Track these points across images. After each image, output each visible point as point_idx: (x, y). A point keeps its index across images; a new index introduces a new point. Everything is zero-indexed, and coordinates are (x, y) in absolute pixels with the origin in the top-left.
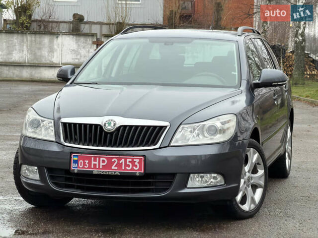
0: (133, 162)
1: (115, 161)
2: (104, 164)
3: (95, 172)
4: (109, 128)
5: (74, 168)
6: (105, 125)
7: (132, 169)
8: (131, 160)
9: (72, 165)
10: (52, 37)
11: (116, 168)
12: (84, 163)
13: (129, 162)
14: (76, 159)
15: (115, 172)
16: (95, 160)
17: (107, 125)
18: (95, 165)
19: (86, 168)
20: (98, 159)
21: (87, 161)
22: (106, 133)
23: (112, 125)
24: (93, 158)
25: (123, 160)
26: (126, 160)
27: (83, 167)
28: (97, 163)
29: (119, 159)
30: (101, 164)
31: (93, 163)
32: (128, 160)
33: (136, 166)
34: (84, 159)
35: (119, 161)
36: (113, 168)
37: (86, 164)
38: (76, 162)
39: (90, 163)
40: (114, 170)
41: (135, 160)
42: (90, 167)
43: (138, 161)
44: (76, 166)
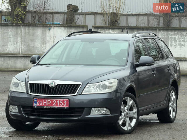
0: (63, 102)
1: (55, 102)
2: (49, 103)
3: (45, 107)
4: (52, 85)
5: (35, 105)
6: (50, 84)
7: (63, 105)
8: (62, 101)
9: (34, 103)
10: (44, 29)
11: (55, 105)
12: (40, 103)
13: (62, 102)
14: (36, 101)
15: (55, 107)
16: (45, 101)
17: (51, 84)
18: (45, 104)
19: (41, 105)
20: (46, 100)
21: (41, 102)
22: (51, 88)
23: (54, 84)
24: (44, 100)
25: (58, 101)
26: (60, 101)
27: (39, 105)
28: (46, 103)
29: (57, 101)
30: (48, 103)
31: (44, 102)
32: (61, 101)
33: (65, 104)
34: (40, 101)
35: (56, 102)
36: (54, 105)
37: (41, 103)
38: (36, 102)
39: (42, 103)
40: (54, 106)
41: (64, 101)
42: (42, 105)
43: (66, 101)
44: (36, 104)
